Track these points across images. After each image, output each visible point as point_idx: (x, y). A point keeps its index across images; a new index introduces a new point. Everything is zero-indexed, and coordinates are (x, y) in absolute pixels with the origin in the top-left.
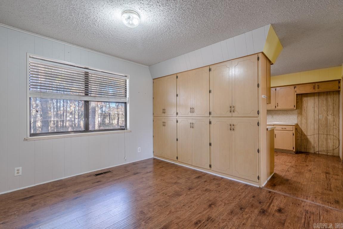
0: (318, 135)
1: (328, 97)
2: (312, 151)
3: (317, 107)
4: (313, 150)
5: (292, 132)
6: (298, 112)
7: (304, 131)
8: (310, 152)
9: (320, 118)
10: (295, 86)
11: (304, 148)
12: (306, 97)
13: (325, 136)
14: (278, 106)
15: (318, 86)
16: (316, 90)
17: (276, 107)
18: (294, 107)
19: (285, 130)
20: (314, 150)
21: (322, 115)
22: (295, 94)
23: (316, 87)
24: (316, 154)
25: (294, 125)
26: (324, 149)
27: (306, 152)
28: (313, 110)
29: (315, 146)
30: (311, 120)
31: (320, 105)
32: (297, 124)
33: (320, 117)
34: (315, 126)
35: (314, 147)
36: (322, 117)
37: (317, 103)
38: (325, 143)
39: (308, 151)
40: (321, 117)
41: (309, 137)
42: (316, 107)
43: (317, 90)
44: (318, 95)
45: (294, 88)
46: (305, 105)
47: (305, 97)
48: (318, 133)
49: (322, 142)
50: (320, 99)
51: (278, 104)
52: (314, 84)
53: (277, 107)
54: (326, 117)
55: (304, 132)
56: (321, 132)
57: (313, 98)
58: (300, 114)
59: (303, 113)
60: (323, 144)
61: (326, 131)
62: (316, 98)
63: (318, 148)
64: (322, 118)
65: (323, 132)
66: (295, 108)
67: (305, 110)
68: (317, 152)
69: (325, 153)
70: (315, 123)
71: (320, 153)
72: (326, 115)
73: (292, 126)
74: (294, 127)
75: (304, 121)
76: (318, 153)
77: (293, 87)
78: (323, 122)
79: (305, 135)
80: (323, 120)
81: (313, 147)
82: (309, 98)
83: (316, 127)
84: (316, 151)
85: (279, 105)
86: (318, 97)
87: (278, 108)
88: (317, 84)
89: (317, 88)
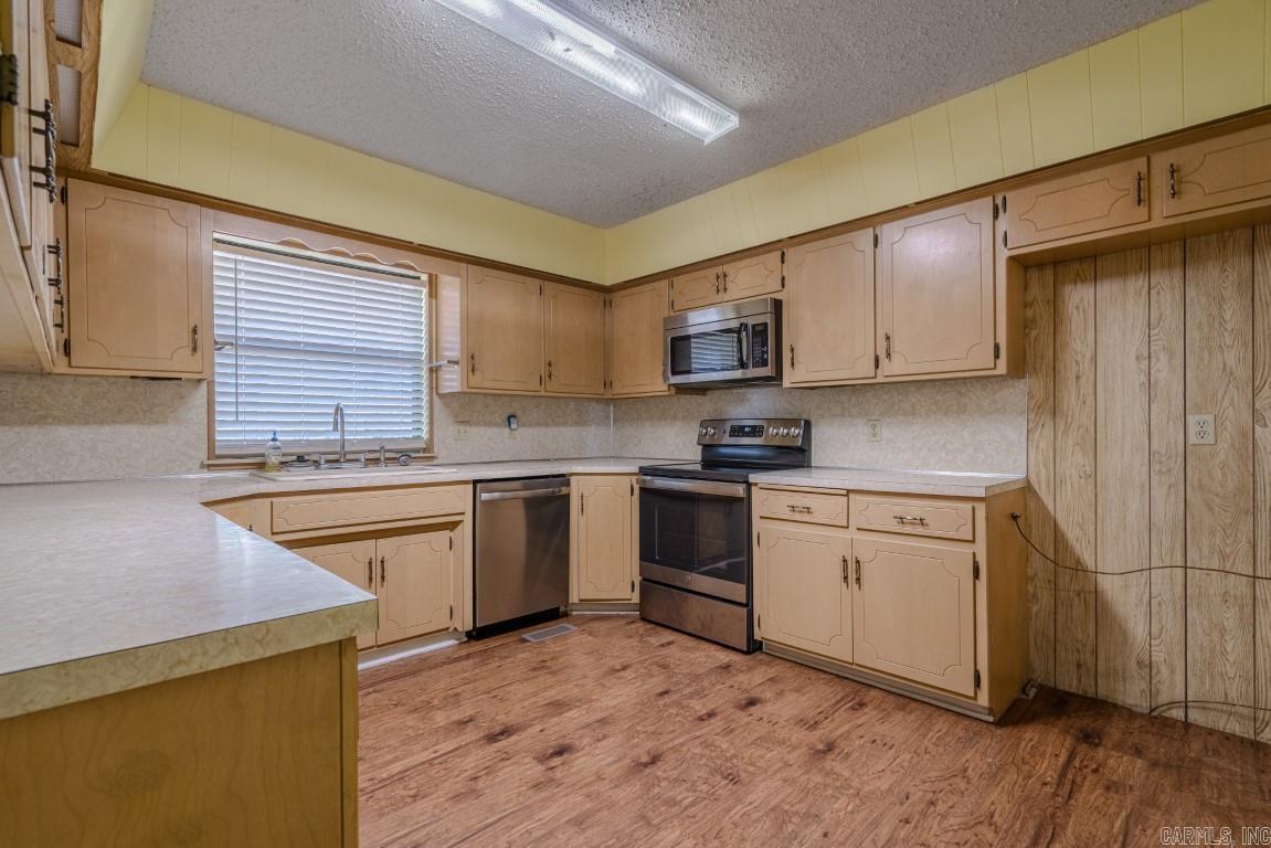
0: (1180, 572)
1: (1259, 268)
2: (1132, 695)
3: (1171, 356)
4: (1144, 685)
5: (967, 550)
6: (1031, 396)
7: (1071, 533)
8: (1120, 699)
9: (1192, 439)
10: (995, 193)
11: (1079, 666)
12: (1084, 280)
13: (1241, 587)
14: (888, 355)
15: (1173, 171)
16: (1156, 213)
17: (877, 367)
18: (997, 356)
19: (920, 530)
20: (1152, 693)
21: (1210, 418)
22: (1004, 254)
23: (1161, 183)
24: (1168, 723)
25: (982, 494)
26: (1233, 695)
27: (1091, 692)
28: (1143, 379)
29: (1158, 657)
30: (1123, 457)
31: (1193, 334)
32: (1027, 480)
33: (1192, 430)
34: (1159, 507)
35: (1148, 666)
36: (1210, 429)
37: (1172, 318)
38: (1235, 646)
39: (1102, 693)
40: (1202, 434)
41: (1108, 584)
42: (1163, 357)
43: (1164, 213)
44: (1178, 255)
45: (996, 216)
46: (1078, 339)
47: (1079, 278)
48: (1180, 562)
49: (1216, 637)
50: (1191, 292)
51: (888, 338)
52: (1140, 164)
53: (883, 360)
54: (1244, 435)
55: (1077, 547)
56: (1206, 551)
57: (1137, 283)
58: (1049, 407)
59: (1070, 399)
60: (1224, 653)
61: (1244, 546)
62: (1165, 285)
63: (1179, 678)
64: (1210, 439)
65: (1224, 557)
66: (1002, 368)
67: (1078, 378)
68: (1172, 705)
69: (1235, 727)
70: (1155, 479)
71: (1196, 716)
72: (1246, 417)
73: (968, 506)
74: (981, 509)
75: (1074, 462)
76: (1177, 714)
77: (985, 204)
78: (1218, 474)
79: (1079, 568)
80: (1222, 455)
81: (1139, 663)
82: (1108, 289)
83: (1166, 508)
84: (1163, 698)
85: (896, 344)
86: (1178, 272)
87: (894, 368)
88: (1161, 161)
89: (1167, 191)
